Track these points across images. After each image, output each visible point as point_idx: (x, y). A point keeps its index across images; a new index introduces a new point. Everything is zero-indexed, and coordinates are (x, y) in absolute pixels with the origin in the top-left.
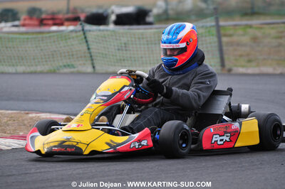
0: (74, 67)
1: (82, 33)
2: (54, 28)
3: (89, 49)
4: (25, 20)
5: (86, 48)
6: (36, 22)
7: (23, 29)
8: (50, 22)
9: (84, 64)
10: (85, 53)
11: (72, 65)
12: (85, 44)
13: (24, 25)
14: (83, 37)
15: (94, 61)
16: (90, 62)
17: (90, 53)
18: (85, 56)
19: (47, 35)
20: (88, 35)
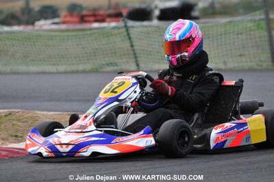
0: (117, 66)
1: (124, 29)
2: (96, 25)
3: (132, 46)
4: (65, 16)
5: (129, 45)
6: (76, 19)
7: (63, 27)
8: (92, 19)
9: (128, 62)
10: (128, 50)
11: (115, 63)
12: (128, 41)
13: (64, 23)
14: (126, 33)
15: (139, 59)
16: (133, 60)
17: (134, 50)
18: (128, 54)
19: (89, 32)
20: (132, 31)
